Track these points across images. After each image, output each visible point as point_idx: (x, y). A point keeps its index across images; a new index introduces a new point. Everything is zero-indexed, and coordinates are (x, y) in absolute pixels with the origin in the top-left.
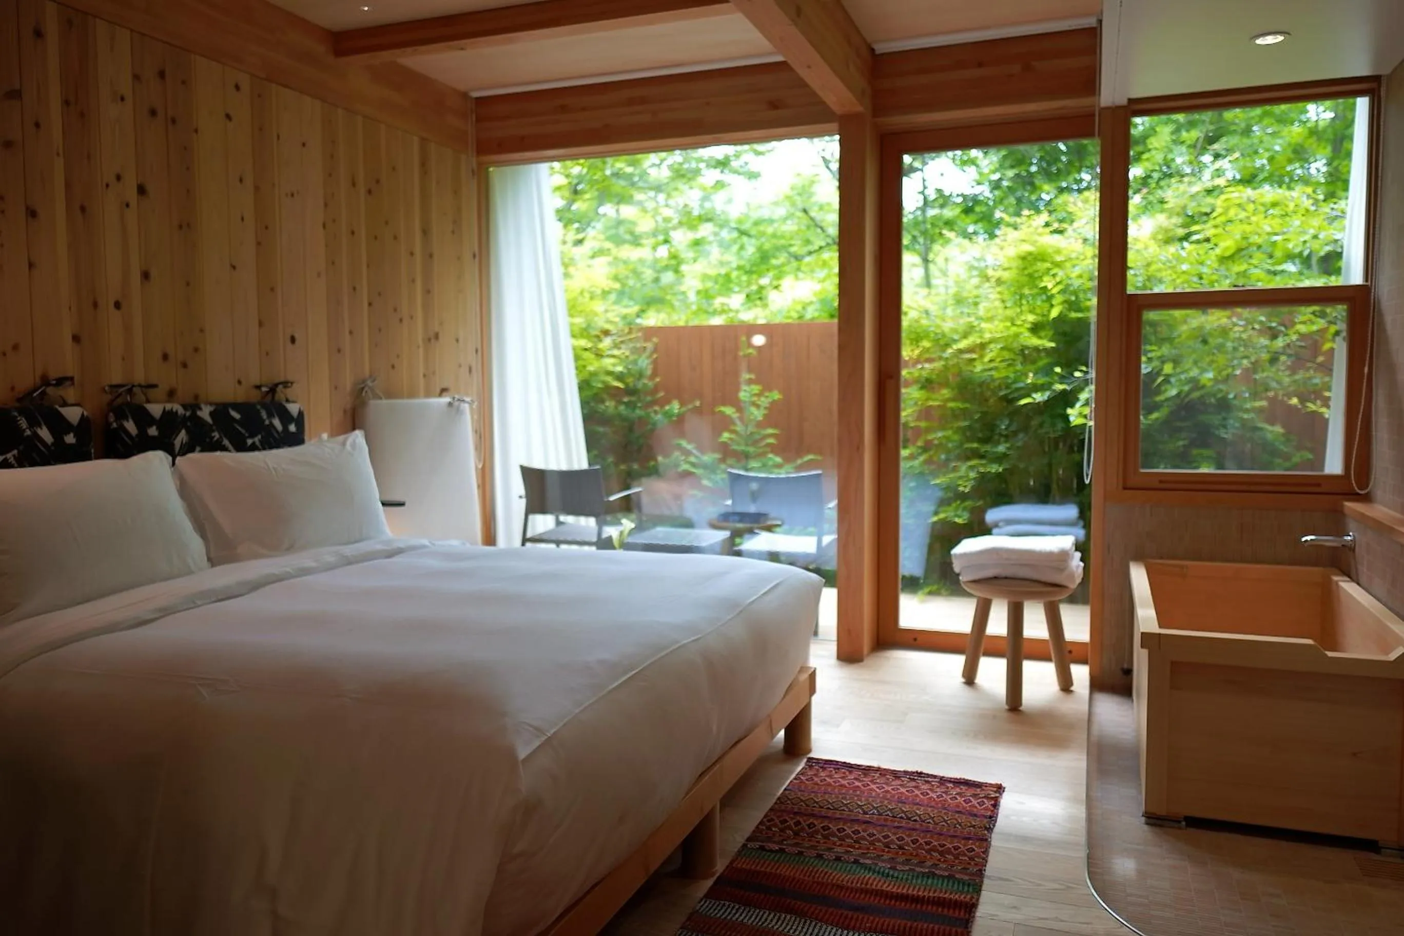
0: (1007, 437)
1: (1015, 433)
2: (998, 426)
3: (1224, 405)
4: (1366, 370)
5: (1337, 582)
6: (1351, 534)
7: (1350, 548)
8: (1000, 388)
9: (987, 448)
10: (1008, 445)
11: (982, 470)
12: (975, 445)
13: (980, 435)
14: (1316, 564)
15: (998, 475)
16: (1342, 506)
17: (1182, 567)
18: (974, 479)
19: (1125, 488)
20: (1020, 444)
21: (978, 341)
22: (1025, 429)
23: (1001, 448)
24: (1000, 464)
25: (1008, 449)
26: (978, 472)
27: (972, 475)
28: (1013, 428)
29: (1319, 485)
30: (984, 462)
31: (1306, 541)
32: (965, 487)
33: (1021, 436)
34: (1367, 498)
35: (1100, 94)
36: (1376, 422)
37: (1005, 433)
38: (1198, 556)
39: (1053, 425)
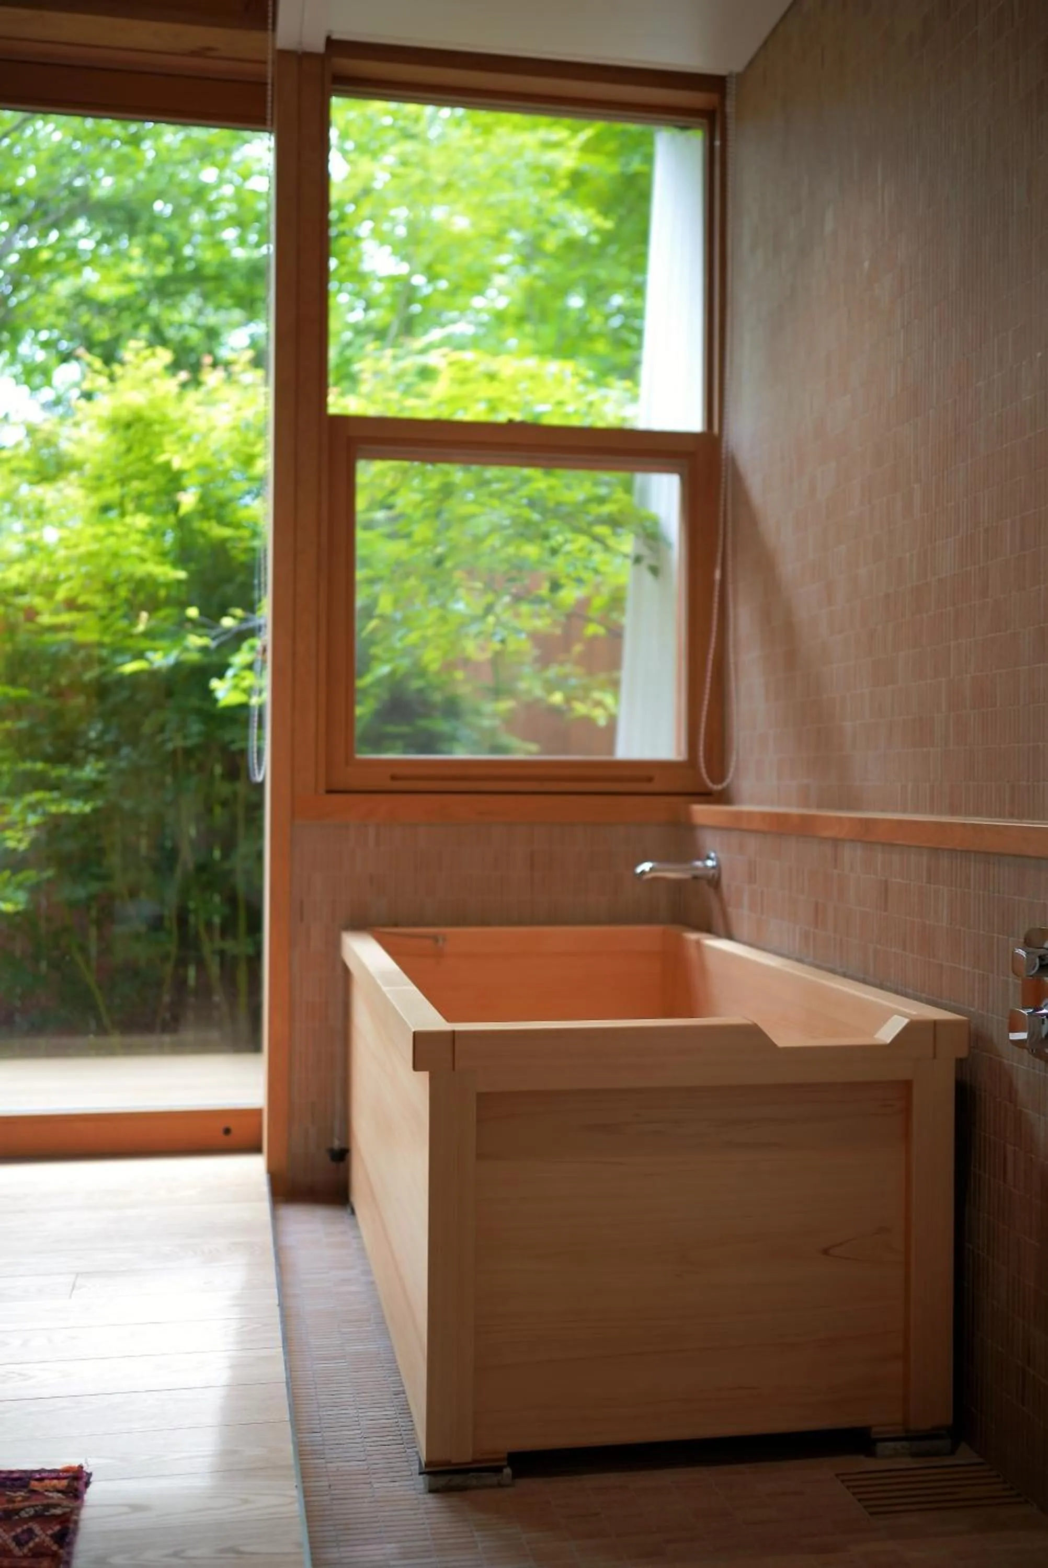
0: (99, 754)
1: (116, 747)
2: (85, 733)
3: (452, 709)
4: (718, 575)
5: (698, 943)
6: (713, 855)
7: (714, 881)
8: (87, 663)
9: (63, 771)
10: (101, 765)
11: (53, 809)
12: (39, 766)
13: (49, 749)
14: (650, 920)
15: (84, 822)
16: (688, 814)
17: (435, 938)
18: (37, 826)
19: (329, 792)
20: (123, 764)
21: (46, 571)
22: (132, 735)
23: (89, 771)
24: (86, 802)
25: (102, 772)
26: (45, 813)
27: (33, 819)
28: (109, 738)
29: (650, 779)
30: (56, 794)
31: (643, 872)
32: (20, 841)
33: (125, 751)
34: (723, 798)
35: (274, 29)
36: (736, 664)
37: (95, 745)
38: (460, 920)
39: (182, 727)
